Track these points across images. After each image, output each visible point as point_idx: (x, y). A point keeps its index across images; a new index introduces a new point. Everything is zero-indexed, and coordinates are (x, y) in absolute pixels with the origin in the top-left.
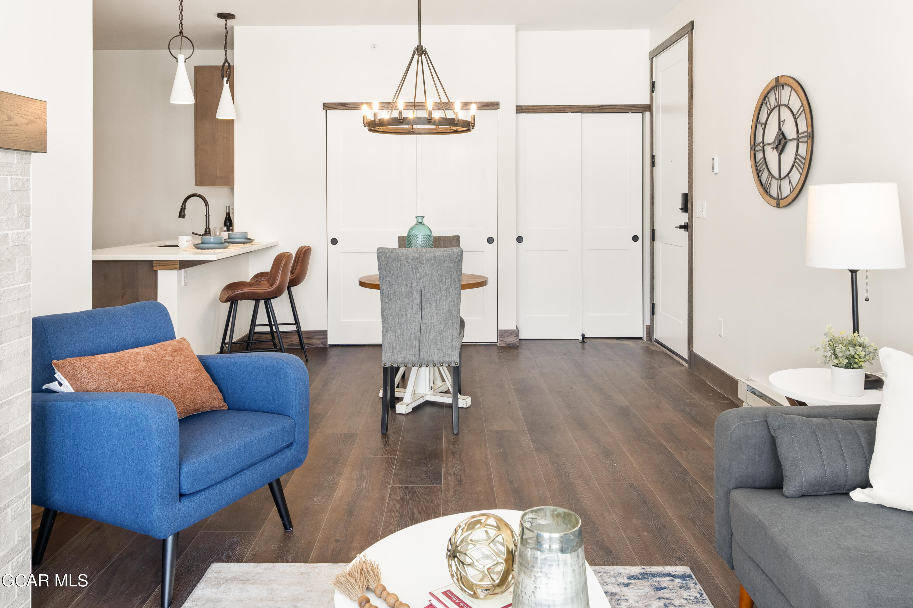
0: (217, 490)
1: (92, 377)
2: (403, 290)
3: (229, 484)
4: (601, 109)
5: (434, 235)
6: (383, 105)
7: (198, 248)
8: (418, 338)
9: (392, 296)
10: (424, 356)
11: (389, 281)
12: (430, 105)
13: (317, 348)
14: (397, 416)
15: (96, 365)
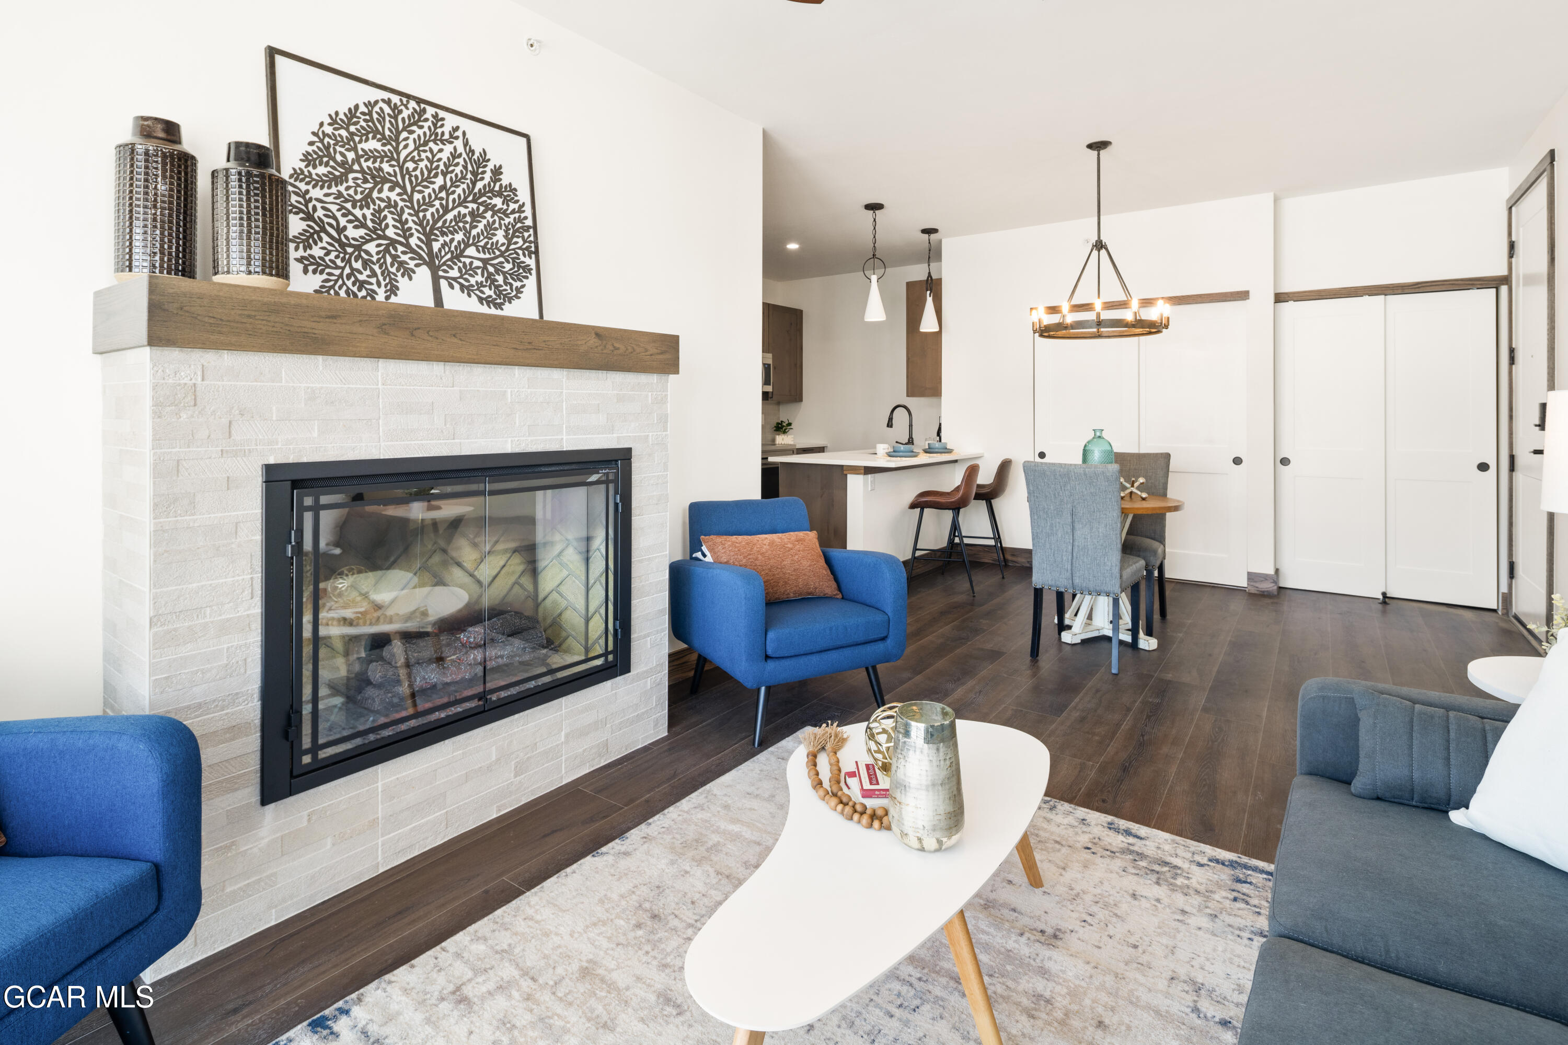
0: (802, 661)
1: (725, 552)
2: (1052, 507)
3: (815, 659)
4: (1419, 288)
5: (1115, 451)
6: (1107, 305)
7: (890, 456)
8: (1070, 561)
9: (1041, 513)
10: (1077, 581)
11: (1037, 497)
12: (1098, 306)
13: (1023, 566)
14: (1063, 645)
15: (729, 543)
